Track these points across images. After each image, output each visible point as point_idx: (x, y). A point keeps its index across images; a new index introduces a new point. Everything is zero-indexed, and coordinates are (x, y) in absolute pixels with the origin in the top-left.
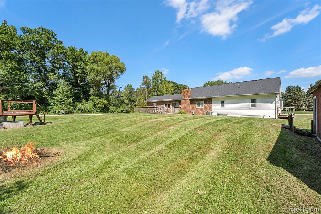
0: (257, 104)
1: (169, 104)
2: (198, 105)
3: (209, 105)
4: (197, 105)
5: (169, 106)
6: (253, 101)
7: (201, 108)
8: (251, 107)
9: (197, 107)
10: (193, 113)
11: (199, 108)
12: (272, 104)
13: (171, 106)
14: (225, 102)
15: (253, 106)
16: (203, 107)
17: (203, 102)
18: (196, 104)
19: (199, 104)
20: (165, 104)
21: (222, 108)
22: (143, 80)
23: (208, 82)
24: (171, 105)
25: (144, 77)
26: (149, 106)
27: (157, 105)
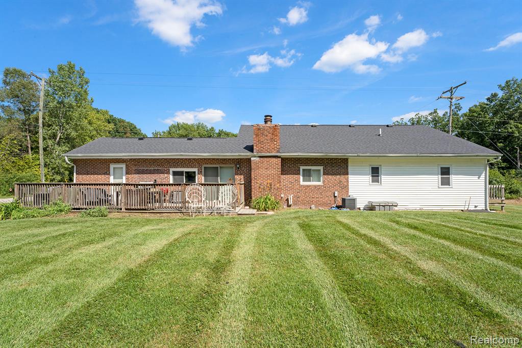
0: (453, 178)
1: (196, 170)
2: (303, 176)
3: (338, 176)
4: (301, 178)
5: (191, 177)
6: (445, 172)
7: (315, 186)
8: (442, 185)
9: (302, 183)
10: (291, 202)
11: (308, 186)
12: (479, 178)
13: (200, 178)
14: (382, 170)
15: (446, 182)
16: (320, 183)
17: (321, 168)
18: (299, 174)
19: (307, 175)
20: (172, 170)
21: (376, 186)
22: (5, 82)
23: (178, 124)
24: (200, 173)
25: (7, 73)
26: (91, 174)
27: (131, 174)
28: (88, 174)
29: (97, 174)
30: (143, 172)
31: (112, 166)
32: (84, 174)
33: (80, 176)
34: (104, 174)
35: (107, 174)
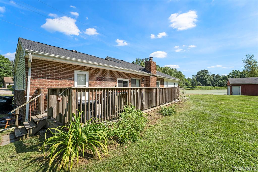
1: (128, 80)
3: (162, 85)
13: (130, 85)
14: (168, 83)
17: (159, 82)
20: (118, 79)
24: (130, 82)
26: (53, 79)
27: (93, 80)
28: (48, 79)
29: (60, 79)
30: (102, 80)
31: (76, 72)
32: (43, 78)
33: (37, 80)
34: (69, 79)
35: (72, 80)
